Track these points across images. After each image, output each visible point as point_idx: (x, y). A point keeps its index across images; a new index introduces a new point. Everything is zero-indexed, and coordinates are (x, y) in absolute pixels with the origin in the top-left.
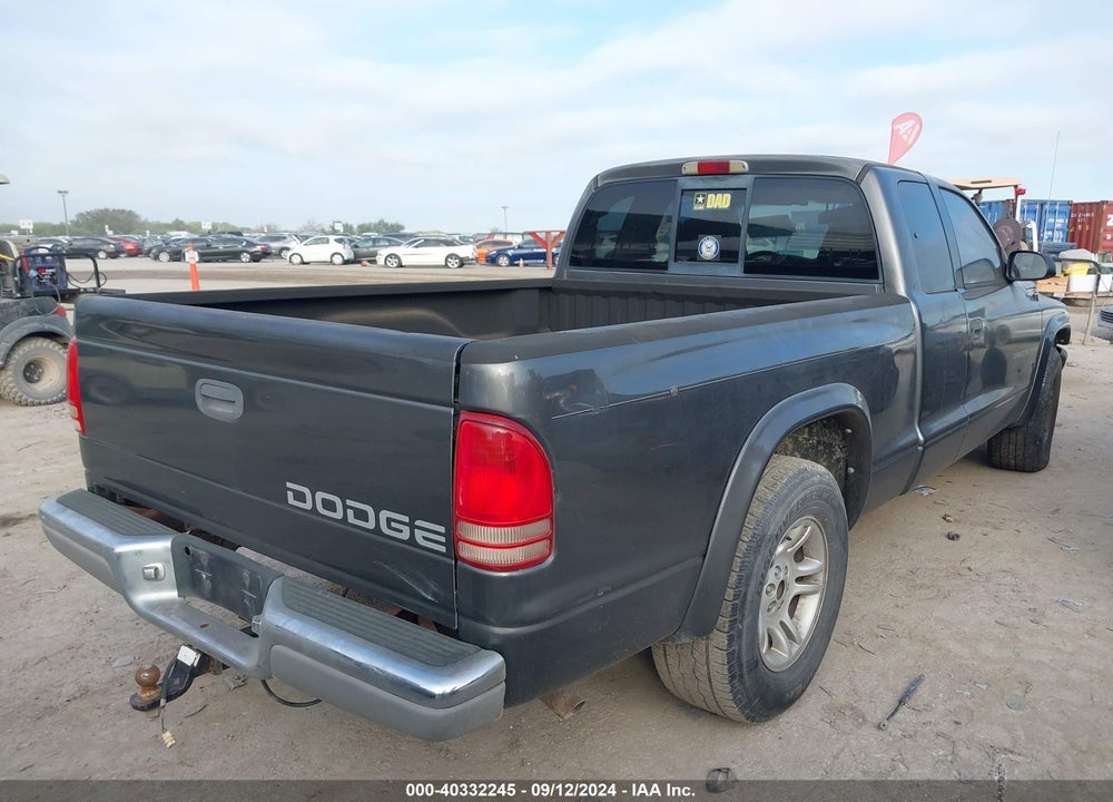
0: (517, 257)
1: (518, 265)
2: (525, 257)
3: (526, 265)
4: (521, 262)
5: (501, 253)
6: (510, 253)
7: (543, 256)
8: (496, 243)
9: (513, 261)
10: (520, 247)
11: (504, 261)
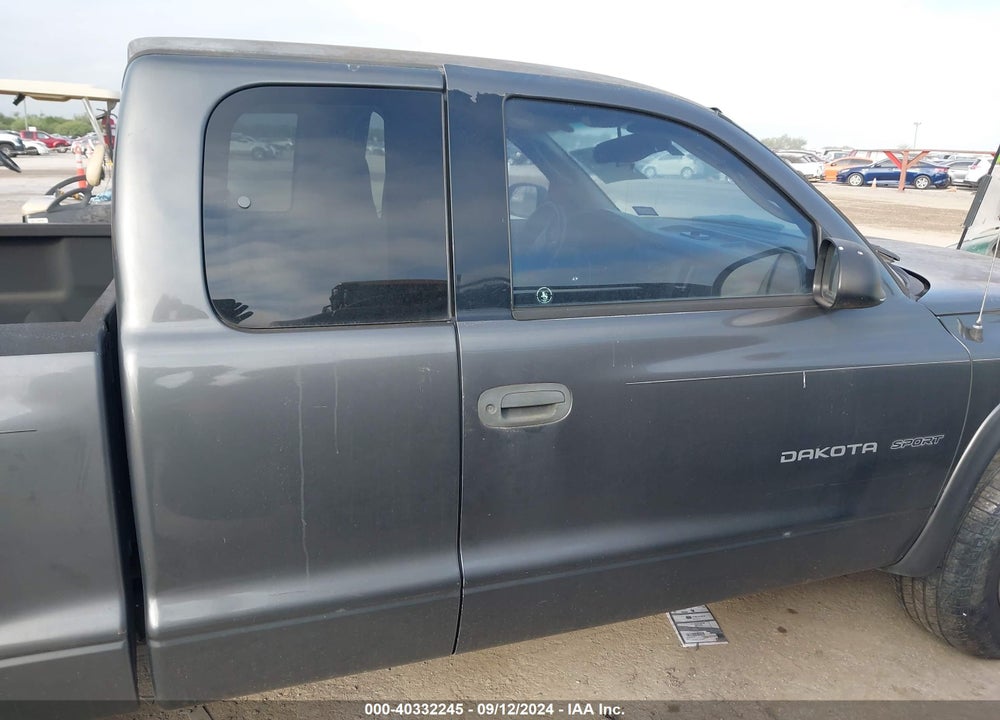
0: (870, 177)
1: (870, 185)
2: (880, 177)
3: (877, 185)
4: (875, 182)
5: (852, 173)
6: (864, 172)
7: (896, 176)
8: (854, 161)
9: (866, 180)
10: (876, 166)
11: (855, 180)
